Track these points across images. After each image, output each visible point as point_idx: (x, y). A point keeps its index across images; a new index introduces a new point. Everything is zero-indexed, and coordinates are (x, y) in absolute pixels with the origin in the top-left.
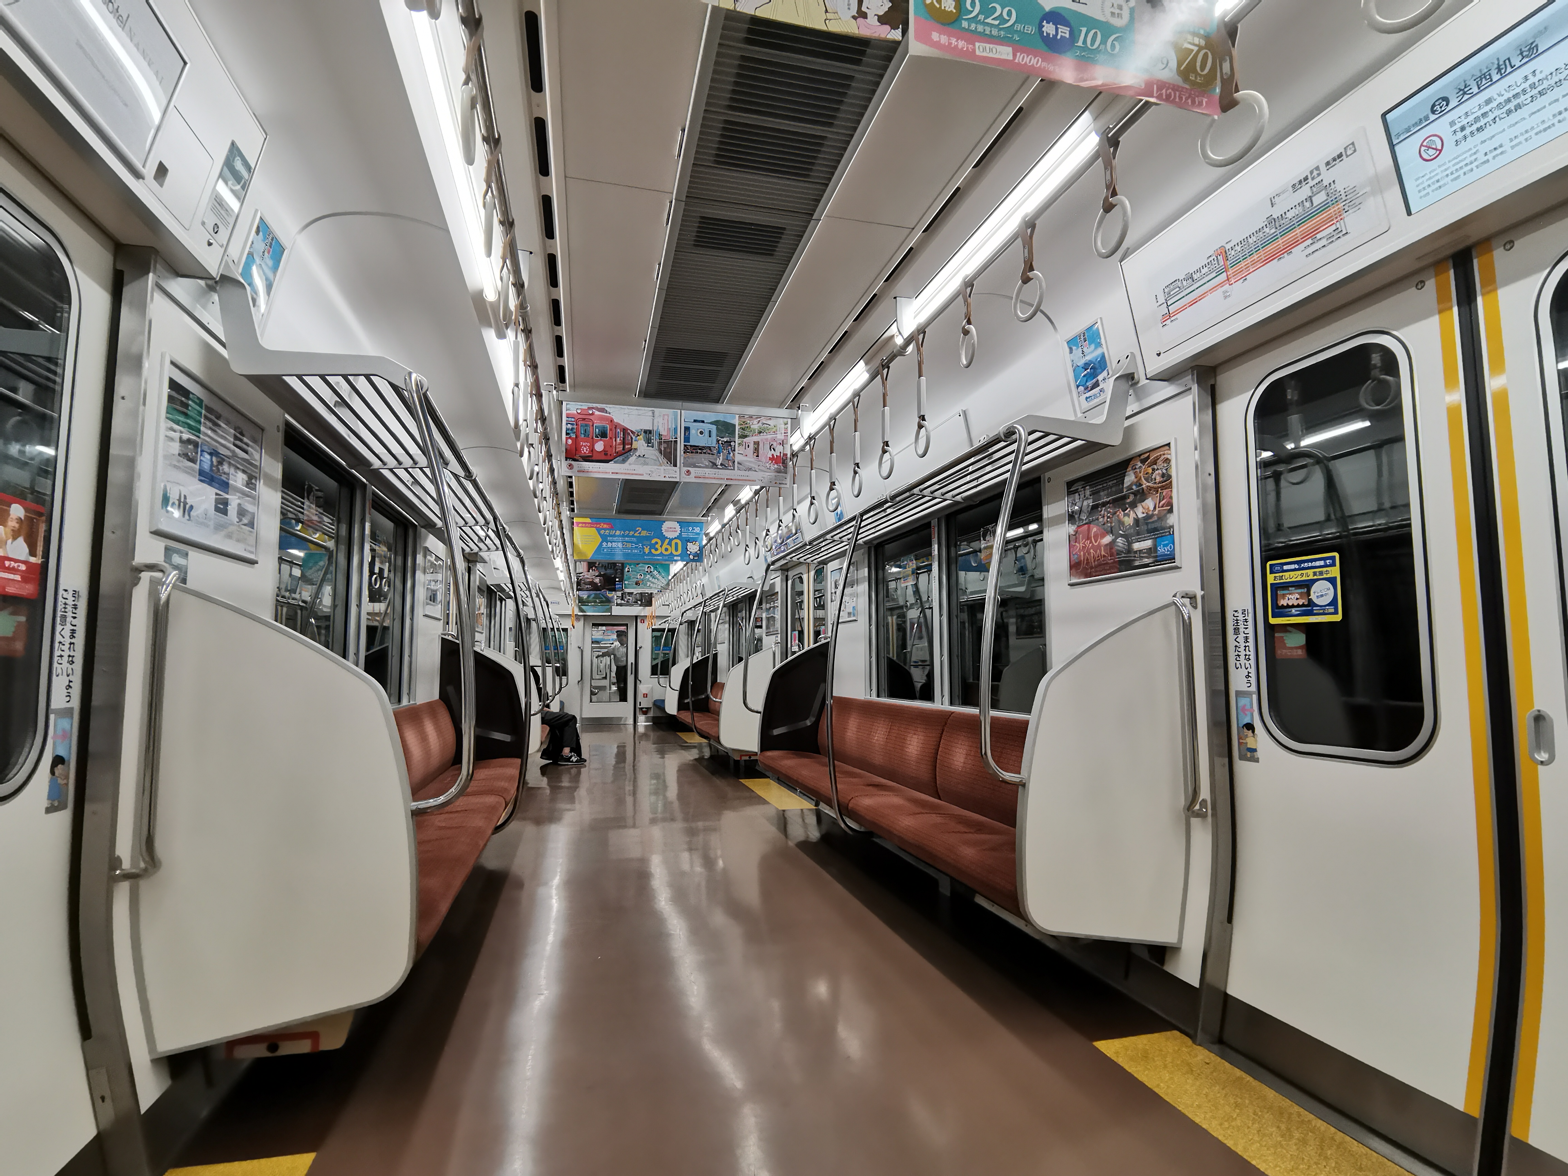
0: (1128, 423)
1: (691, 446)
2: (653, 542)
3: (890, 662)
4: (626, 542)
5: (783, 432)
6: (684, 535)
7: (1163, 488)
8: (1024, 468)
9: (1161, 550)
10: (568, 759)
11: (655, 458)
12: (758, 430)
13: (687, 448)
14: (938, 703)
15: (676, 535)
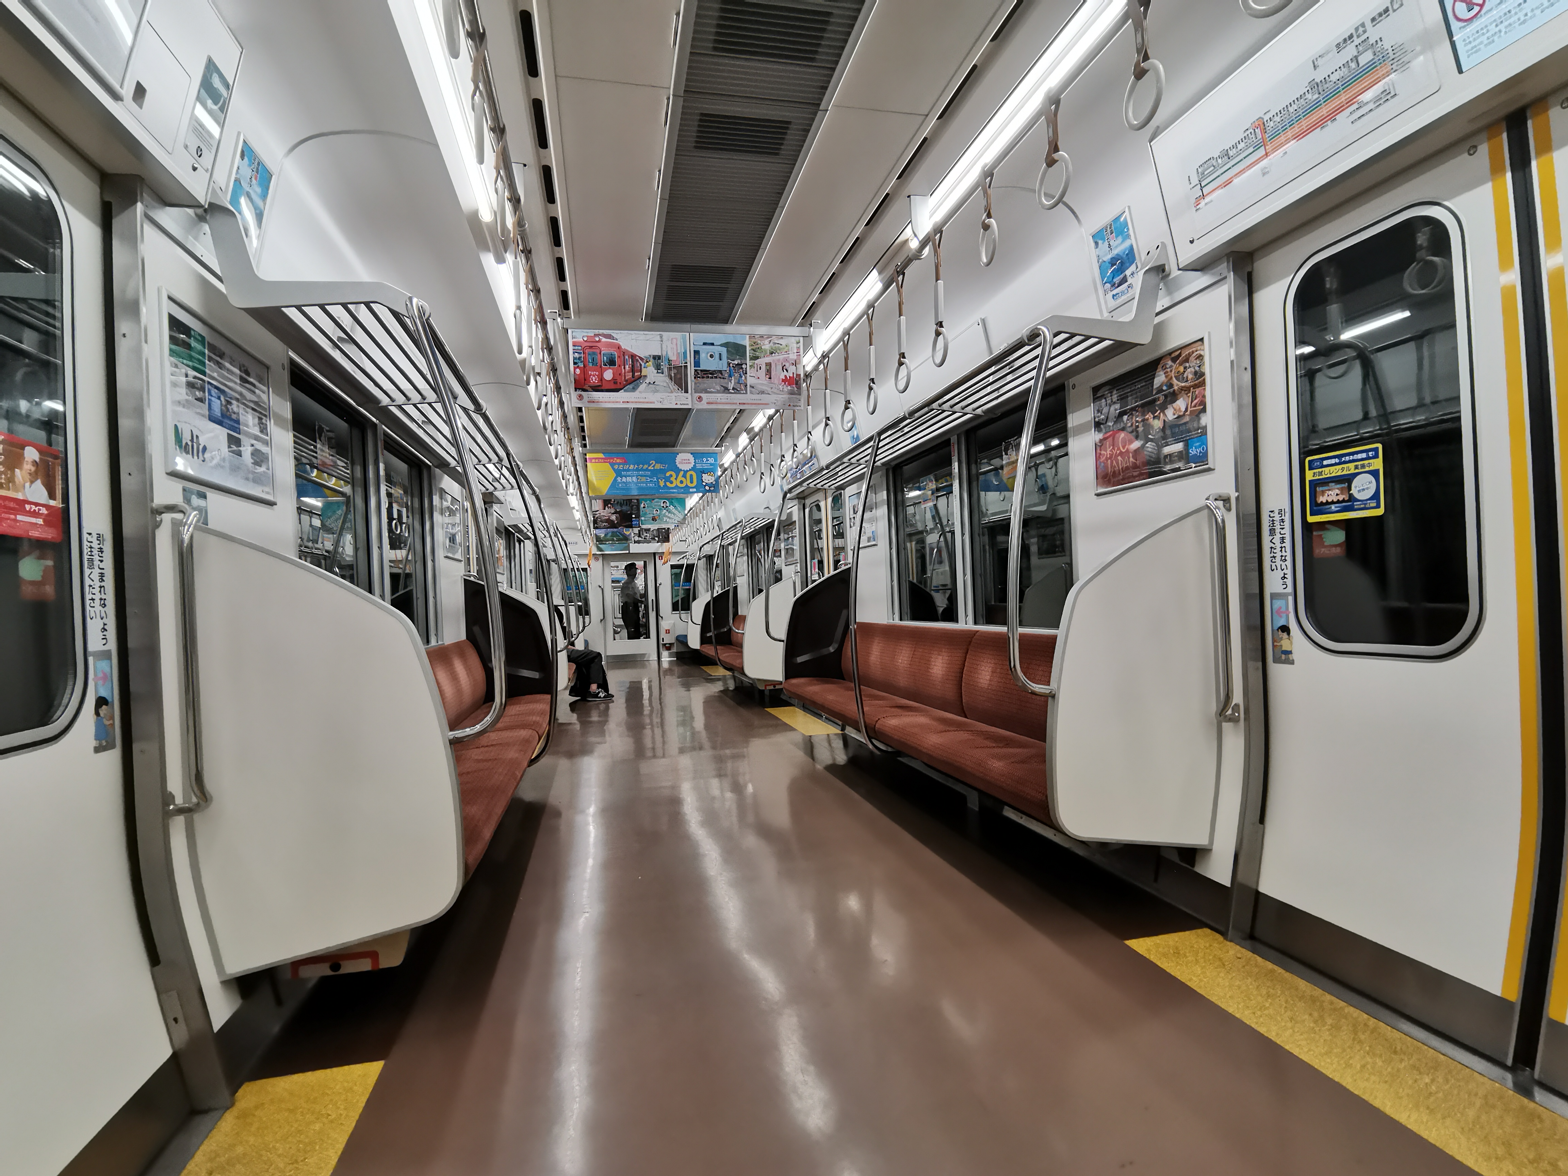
0: (1158, 320)
1: (701, 371)
2: (668, 474)
4: (641, 476)
5: (796, 351)
6: (699, 466)
7: (1196, 386)
8: (1049, 374)
9: (1193, 452)
10: (596, 695)
11: (665, 384)
12: (770, 351)
13: (698, 373)
14: (962, 623)
15: (690, 466)
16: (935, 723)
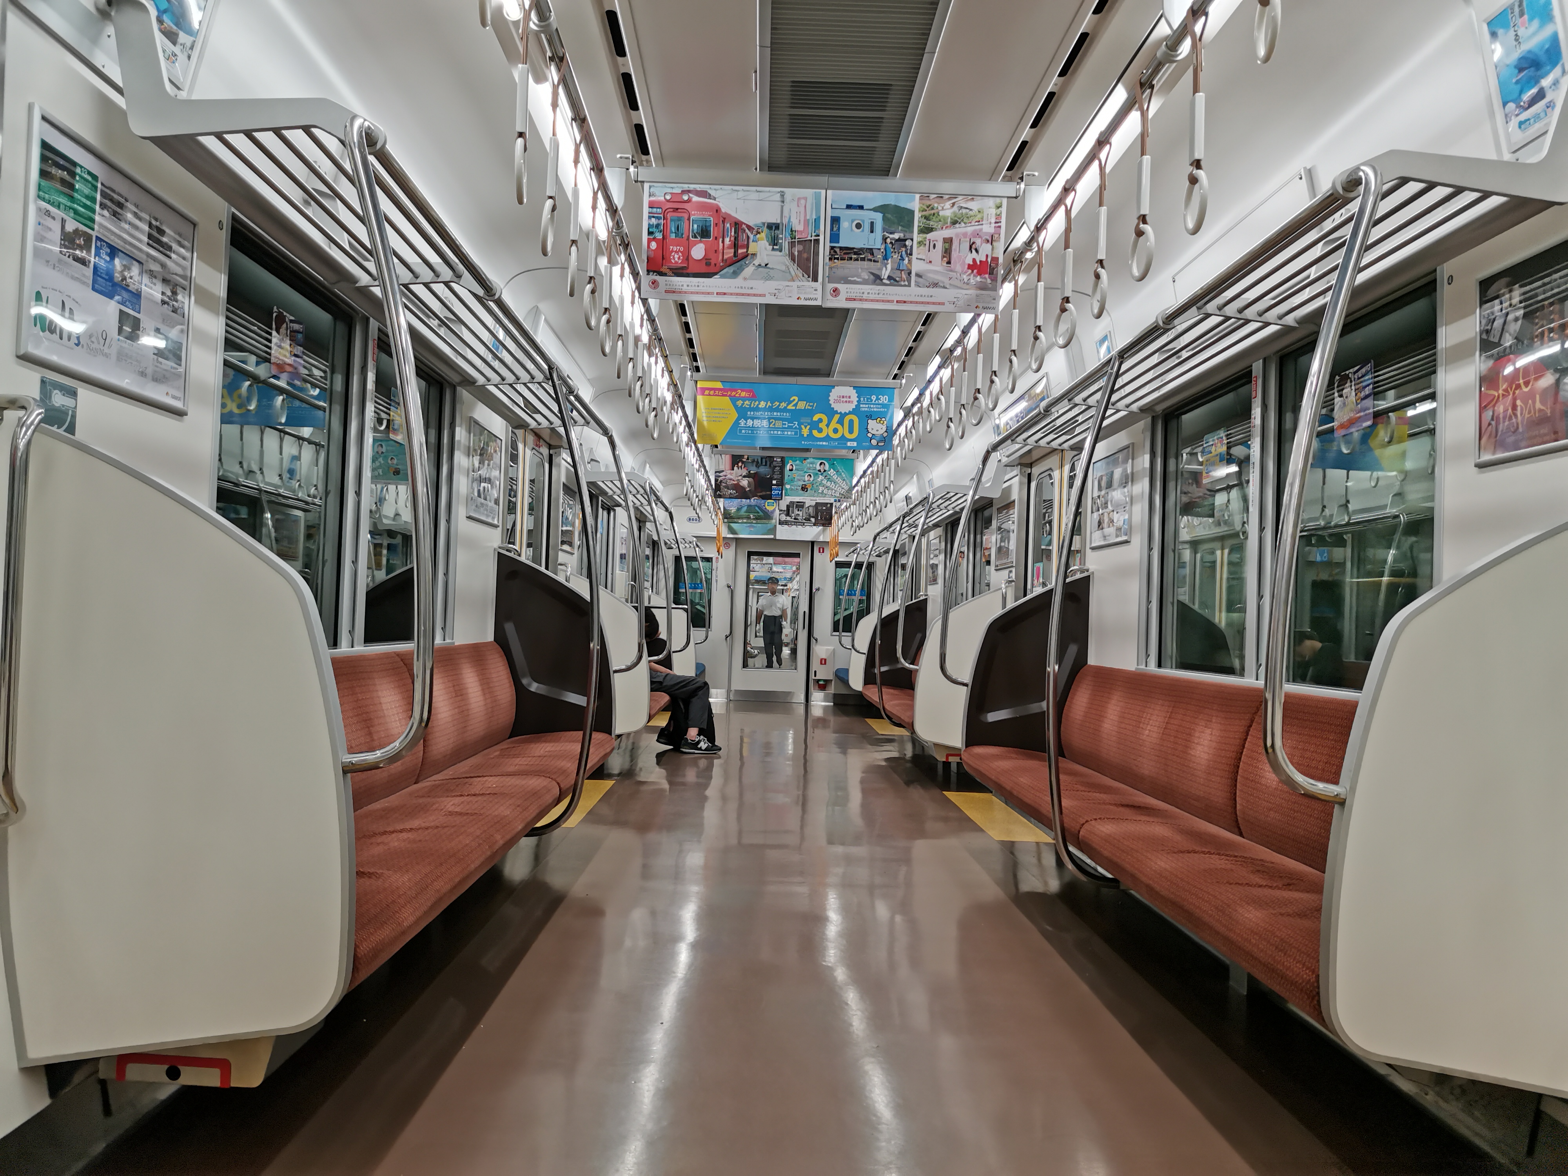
1: (841, 248)
2: (816, 418)
3: (1184, 610)
4: (776, 419)
5: (993, 220)
6: (864, 408)
10: (695, 745)
11: (784, 268)
12: (951, 219)
13: (835, 252)
14: (1250, 677)
15: (851, 407)
16: (1178, 838)
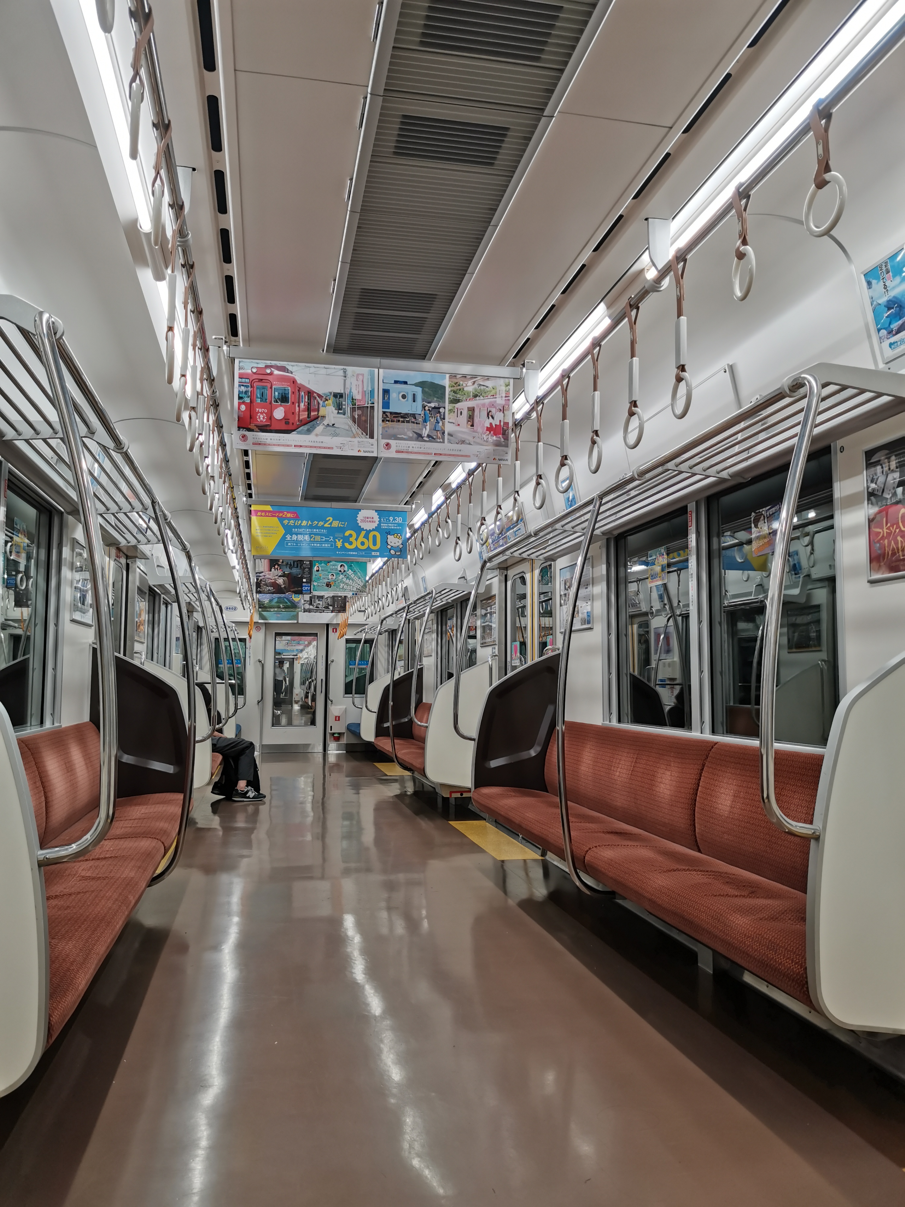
1: (391, 413)
2: (347, 533)
4: (315, 534)
5: (504, 395)
6: (384, 526)
8: (817, 431)
10: (244, 795)
11: (347, 427)
12: (473, 393)
13: (387, 416)
14: (696, 731)
15: (373, 526)
16: (659, 857)
